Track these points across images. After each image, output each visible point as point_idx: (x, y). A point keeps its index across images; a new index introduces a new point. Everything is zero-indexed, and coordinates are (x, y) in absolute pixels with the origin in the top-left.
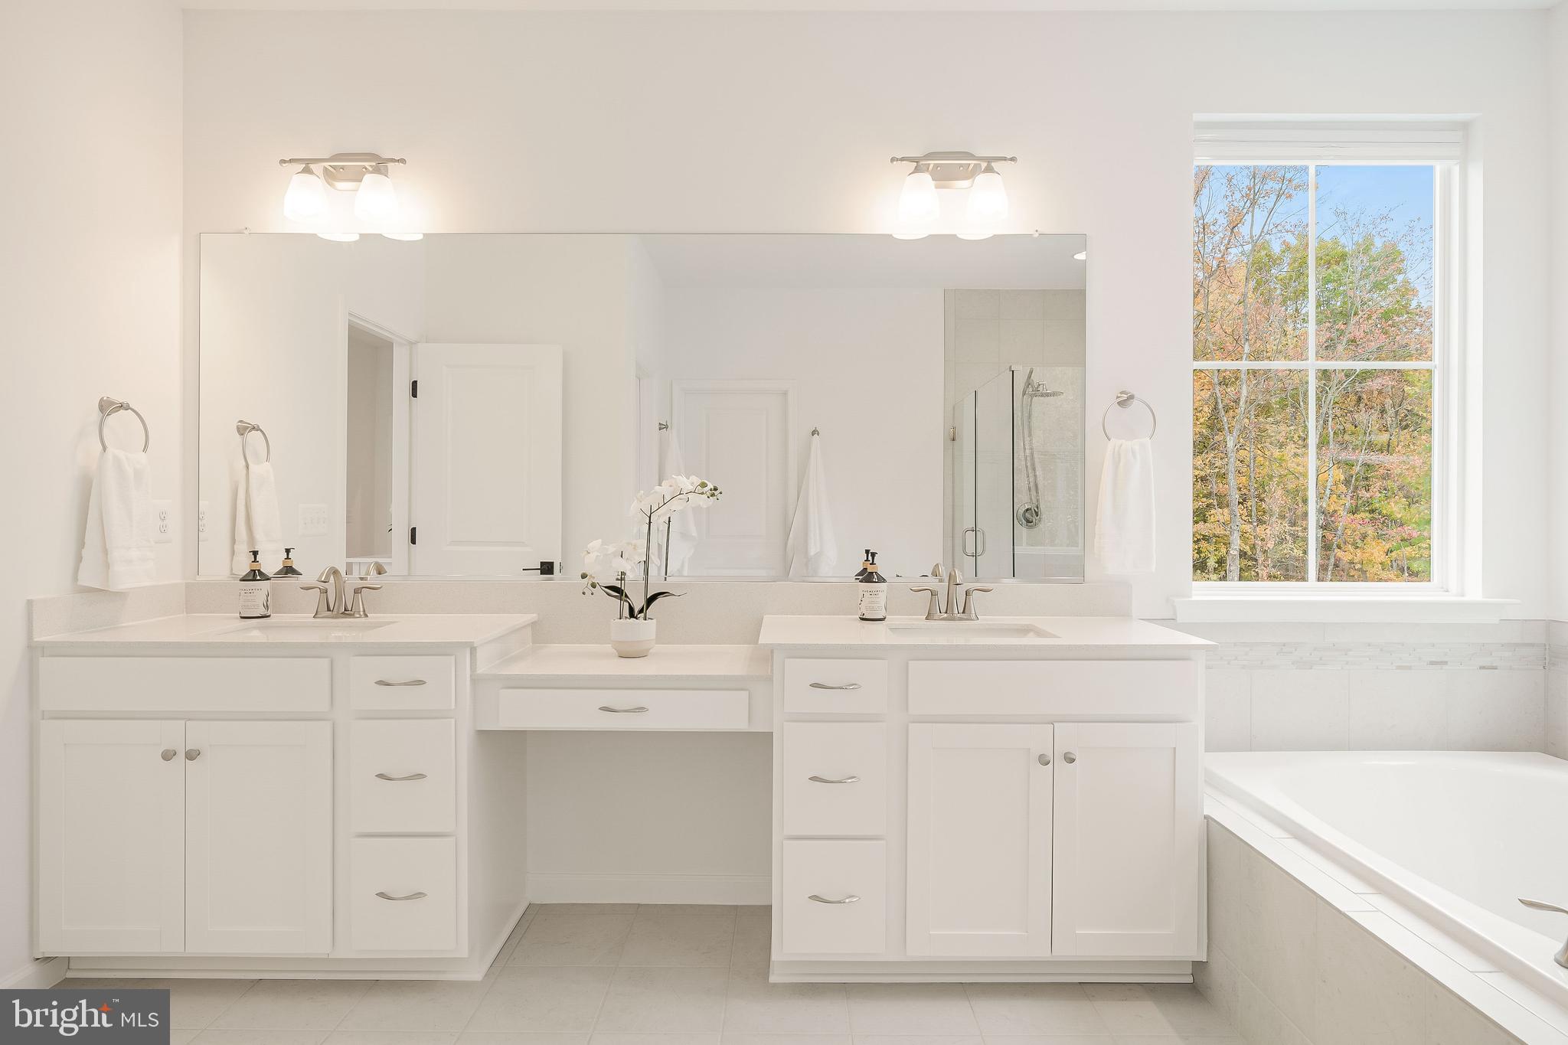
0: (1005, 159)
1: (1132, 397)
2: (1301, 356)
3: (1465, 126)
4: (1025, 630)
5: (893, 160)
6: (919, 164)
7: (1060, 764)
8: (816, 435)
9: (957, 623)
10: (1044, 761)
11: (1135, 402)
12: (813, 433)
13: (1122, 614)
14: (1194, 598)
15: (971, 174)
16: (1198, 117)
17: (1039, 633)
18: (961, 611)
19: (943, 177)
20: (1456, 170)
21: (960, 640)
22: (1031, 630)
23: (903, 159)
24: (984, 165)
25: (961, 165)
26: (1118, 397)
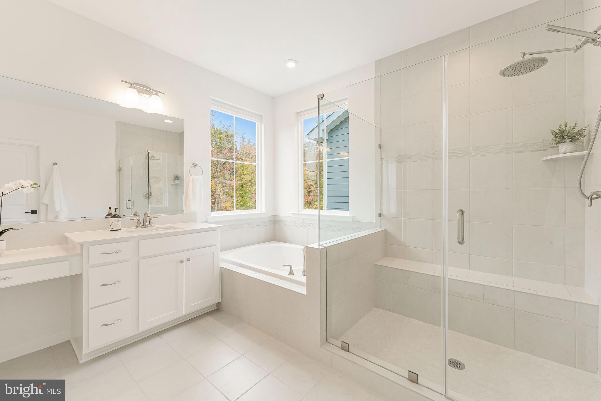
0: (161, 93)
1: (197, 165)
2: (233, 159)
3: (261, 116)
4: (170, 228)
5: (122, 81)
6: (132, 85)
7: (186, 262)
8: (56, 165)
9: (148, 228)
10: (182, 262)
11: (197, 166)
12: (54, 164)
13: (195, 221)
14: (212, 216)
15: (150, 94)
16: (212, 97)
17: (174, 228)
18: (148, 224)
19: (140, 91)
20: (260, 124)
21: (148, 233)
22: (171, 228)
23: (126, 82)
24: (154, 93)
25: (146, 90)
26: (193, 165)
